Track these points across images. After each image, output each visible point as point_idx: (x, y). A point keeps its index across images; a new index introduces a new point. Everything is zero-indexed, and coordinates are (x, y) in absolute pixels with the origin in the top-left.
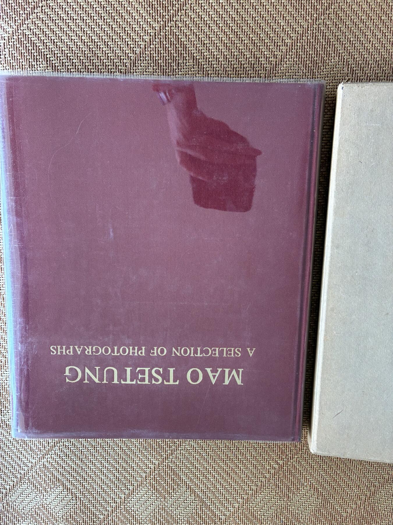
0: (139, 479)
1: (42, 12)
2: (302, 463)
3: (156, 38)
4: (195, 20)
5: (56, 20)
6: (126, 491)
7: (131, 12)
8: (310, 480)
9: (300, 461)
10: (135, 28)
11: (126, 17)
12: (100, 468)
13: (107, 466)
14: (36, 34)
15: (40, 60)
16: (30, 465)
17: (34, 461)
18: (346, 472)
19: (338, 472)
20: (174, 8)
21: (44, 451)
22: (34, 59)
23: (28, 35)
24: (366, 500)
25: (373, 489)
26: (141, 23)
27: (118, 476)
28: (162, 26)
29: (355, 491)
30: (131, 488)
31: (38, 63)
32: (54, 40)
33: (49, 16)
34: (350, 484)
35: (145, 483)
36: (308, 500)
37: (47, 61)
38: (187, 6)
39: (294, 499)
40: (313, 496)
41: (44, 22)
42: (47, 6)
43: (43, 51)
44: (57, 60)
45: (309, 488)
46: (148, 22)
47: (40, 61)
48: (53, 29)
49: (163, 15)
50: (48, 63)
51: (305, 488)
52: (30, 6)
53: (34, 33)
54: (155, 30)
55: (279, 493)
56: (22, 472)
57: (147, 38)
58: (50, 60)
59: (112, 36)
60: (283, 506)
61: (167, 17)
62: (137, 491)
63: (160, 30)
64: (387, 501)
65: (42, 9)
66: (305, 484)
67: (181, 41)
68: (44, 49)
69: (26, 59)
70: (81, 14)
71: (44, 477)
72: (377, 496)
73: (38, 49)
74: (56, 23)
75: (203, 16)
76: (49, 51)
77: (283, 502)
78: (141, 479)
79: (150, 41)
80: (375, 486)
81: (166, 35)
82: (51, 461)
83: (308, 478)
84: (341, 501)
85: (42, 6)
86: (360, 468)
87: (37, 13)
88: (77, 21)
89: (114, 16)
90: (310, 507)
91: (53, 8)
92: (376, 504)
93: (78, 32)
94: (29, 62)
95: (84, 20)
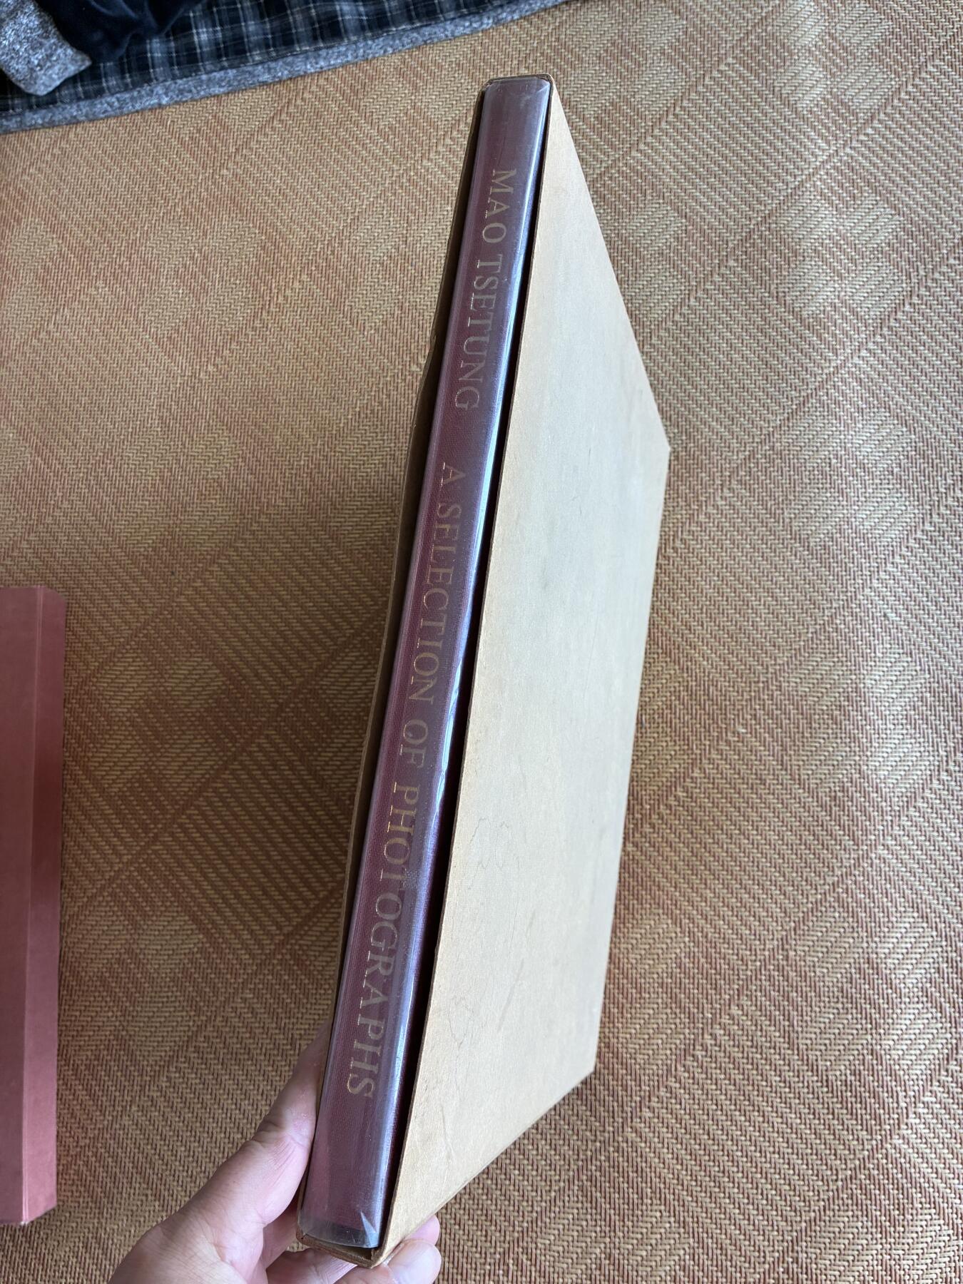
0: (662, 333)
1: (836, 1170)
2: (377, 368)
3: (631, 1112)
4: (561, 1142)
5: (811, 1154)
6: (686, 312)
7: (675, 1161)
8: (365, 339)
9: (381, 371)
10: (667, 1132)
11: (683, 1152)
12: (733, 352)
13: (721, 356)
14: (848, 1130)
15: (839, 1083)
16: (864, 353)
17: (856, 360)
18: (302, 354)
19: (317, 353)
20: (598, 1163)
21: (836, 379)
22: (851, 1086)
23: (862, 1130)
24: (269, 305)
25: (258, 324)
26: (656, 1140)
27: (701, 338)
28: (620, 1134)
29: (287, 321)
30: (677, 317)
31: (844, 1078)
32: (814, 1119)
33: (824, 1162)
34: (297, 332)
35: (653, 327)
36: (368, 303)
37: (827, 1081)
38: (576, 1167)
39: (393, 305)
40: (360, 311)
41: (833, 1151)
42: (827, 1180)
43: (835, 1100)
44: (808, 1082)
45: (367, 324)
46: (646, 1142)
47: (841, 1081)
48: (816, 1139)
49: (618, 1152)
50: (825, 1078)
51: (373, 324)
52: (858, 1182)
53: (851, 1132)
54: (631, 1127)
55: (417, 314)
56: (878, 339)
57: (647, 1114)
58: (822, 1082)
59: (708, 1120)
60: (411, 292)
61: (612, 1149)
62: (667, 312)
63: (623, 1127)
64: (232, 301)
65: (837, 1175)
66: (373, 332)
67: (586, 1105)
68: (833, 1103)
69: (867, 1087)
70: (765, 1162)
71: (838, 332)
72: (249, 311)
73: (844, 1104)
74: (812, 1149)
75: (548, 1147)
76: (823, 1098)
77: (412, 300)
78: (661, 334)
79: (640, 1107)
80: (254, 329)
81: (613, 1117)
82: (823, 361)
83: (368, 343)
84: (311, 302)
85: (837, 1180)
86: (280, 361)
87: (846, 1169)
88: (772, 1149)
89: (705, 1155)
90: (365, 292)
91: (817, 1175)
92: (250, 296)
93: (771, 1129)
94: (860, 1081)
95: (760, 1152)
